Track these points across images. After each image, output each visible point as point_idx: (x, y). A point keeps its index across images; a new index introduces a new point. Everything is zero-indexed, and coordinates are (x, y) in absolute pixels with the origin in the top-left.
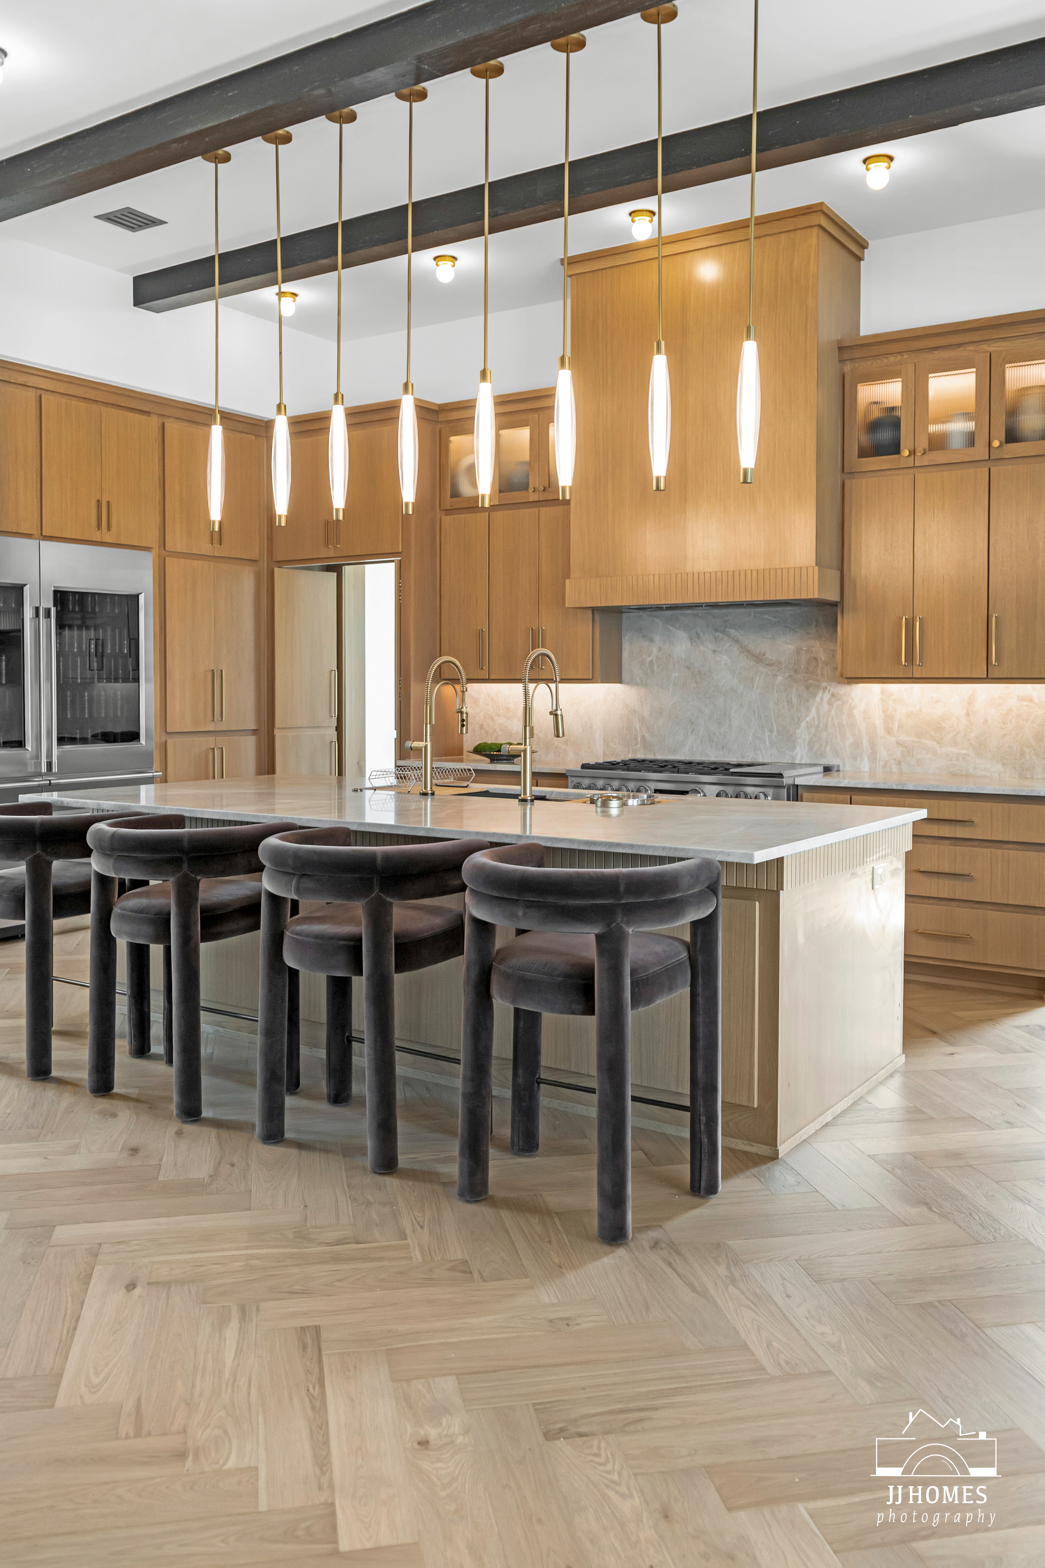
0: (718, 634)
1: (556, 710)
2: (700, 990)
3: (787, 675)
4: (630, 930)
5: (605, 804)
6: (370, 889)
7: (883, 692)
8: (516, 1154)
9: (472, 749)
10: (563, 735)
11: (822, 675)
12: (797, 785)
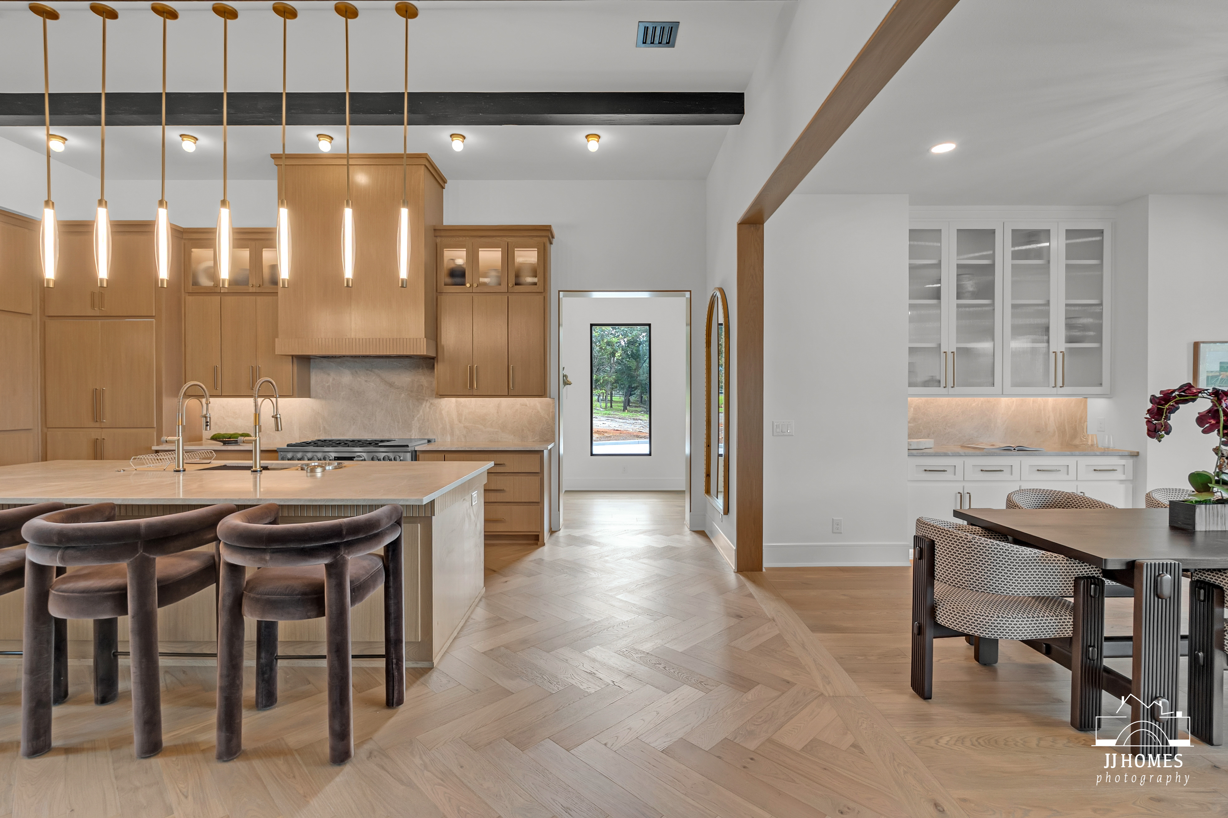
0: (368, 372)
1: (277, 415)
2: (391, 584)
3: (407, 394)
4: (349, 558)
5: (313, 470)
6: (136, 550)
7: (456, 402)
8: (261, 710)
9: (210, 437)
10: (281, 430)
11: (425, 393)
12: (416, 451)
